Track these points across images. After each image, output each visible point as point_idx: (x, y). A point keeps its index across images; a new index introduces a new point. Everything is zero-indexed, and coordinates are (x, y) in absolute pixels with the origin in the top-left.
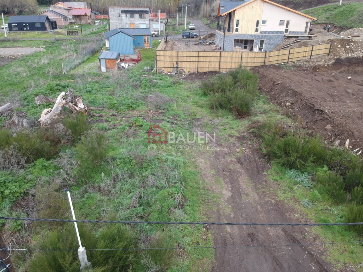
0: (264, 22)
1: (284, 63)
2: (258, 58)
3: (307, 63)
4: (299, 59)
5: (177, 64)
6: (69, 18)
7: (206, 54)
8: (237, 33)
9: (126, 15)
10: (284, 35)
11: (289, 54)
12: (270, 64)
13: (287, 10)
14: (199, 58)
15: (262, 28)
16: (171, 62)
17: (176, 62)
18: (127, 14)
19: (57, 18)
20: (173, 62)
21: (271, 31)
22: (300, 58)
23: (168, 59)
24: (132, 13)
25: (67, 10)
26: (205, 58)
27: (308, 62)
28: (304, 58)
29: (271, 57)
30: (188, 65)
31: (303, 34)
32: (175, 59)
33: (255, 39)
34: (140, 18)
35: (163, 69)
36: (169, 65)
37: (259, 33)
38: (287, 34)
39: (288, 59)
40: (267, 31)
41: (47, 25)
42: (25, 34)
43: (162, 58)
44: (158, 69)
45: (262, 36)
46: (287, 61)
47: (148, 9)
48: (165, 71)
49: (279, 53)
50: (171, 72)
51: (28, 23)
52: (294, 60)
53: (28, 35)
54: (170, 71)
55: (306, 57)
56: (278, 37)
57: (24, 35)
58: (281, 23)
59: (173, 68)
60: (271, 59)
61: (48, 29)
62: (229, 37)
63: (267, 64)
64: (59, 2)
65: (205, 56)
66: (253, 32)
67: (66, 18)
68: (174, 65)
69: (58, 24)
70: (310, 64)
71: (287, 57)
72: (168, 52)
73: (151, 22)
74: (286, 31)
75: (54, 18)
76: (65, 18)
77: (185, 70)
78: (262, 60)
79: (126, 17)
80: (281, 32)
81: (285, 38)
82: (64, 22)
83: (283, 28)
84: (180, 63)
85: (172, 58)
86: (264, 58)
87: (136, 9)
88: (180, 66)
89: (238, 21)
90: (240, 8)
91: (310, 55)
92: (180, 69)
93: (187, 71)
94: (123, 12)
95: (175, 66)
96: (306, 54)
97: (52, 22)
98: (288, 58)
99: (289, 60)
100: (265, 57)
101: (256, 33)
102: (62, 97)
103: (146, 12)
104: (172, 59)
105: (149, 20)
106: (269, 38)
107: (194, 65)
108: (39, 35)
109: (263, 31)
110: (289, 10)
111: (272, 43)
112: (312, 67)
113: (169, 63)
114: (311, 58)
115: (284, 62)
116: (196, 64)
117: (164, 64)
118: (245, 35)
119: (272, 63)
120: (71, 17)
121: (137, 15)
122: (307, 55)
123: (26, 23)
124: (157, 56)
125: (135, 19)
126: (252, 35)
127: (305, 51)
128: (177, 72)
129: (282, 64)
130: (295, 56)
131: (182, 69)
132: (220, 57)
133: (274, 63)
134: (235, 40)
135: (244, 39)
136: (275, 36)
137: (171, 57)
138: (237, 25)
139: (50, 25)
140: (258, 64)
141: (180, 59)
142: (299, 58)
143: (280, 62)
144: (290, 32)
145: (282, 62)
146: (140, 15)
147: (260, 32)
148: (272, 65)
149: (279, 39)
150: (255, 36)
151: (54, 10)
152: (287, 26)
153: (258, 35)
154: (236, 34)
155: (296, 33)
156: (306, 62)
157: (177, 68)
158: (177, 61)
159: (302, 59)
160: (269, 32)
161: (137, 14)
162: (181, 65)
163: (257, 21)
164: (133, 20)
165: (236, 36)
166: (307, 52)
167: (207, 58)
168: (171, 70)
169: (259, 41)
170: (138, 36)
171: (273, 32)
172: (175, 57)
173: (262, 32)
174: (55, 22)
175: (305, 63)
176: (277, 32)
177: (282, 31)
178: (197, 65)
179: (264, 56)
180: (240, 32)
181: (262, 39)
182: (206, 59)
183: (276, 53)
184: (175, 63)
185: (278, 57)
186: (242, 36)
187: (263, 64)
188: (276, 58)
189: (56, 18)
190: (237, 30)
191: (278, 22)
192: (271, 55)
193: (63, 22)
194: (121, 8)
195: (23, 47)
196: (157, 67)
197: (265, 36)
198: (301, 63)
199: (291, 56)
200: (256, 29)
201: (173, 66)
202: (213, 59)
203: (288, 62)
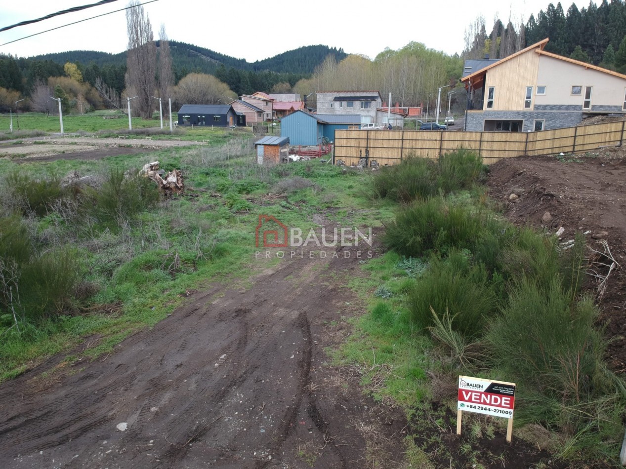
0: (541, 89)
1: (564, 153)
2: (512, 144)
3: (613, 153)
4: (596, 146)
5: (367, 152)
6: (268, 112)
7: (416, 136)
8: (490, 109)
9: (341, 103)
10: (581, 111)
11: (575, 136)
12: (536, 154)
13: (585, 67)
14: (405, 142)
15: (538, 100)
16: (357, 149)
17: (365, 148)
18: (343, 102)
19: (249, 111)
20: (361, 148)
21: (555, 106)
22: (599, 144)
23: (353, 143)
24: (351, 100)
25: (265, 100)
26: (414, 142)
27: (615, 151)
28: (607, 144)
29: (537, 142)
30: (384, 153)
31: (621, 110)
32: (363, 143)
33: (524, 120)
34: (362, 107)
35: (344, 159)
36: (353, 152)
37: (531, 108)
38: (589, 110)
39: (574, 146)
40: (547, 106)
41: (230, 119)
42: (198, 129)
43: (344, 143)
44: (336, 159)
45: (538, 114)
46: (571, 149)
47: (376, 94)
48: (348, 162)
49: (554, 134)
50: (357, 164)
51: (204, 115)
52: (587, 147)
53: (200, 131)
54: (355, 162)
55: (612, 143)
56: (570, 115)
57: (196, 131)
58: (576, 91)
59: (361, 158)
60: (538, 146)
61: (231, 124)
62: (476, 116)
63: (530, 154)
64: (258, 92)
65: (414, 138)
66: (521, 108)
67: (262, 112)
68: (362, 152)
69: (247, 120)
70: (618, 156)
71: (570, 142)
72: (354, 132)
73: (380, 114)
74: (587, 104)
75: (245, 111)
76: (260, 112)
77: (379, 161)
78: (522, 147)
79: (341, 106)
80: (575, 107)
81: (585, 116)
82: (258, 118)
83: (580, 100)
84: (371, 151)
85: (359, 142)
86: (524, 144)
87: (358, 95)
88: (371, 156)
89: (491, 90)
90: (496, 66)
91: (619, 139)
92: (371, 159)
93: (382, 163)
94: (337, 99)
95: (364, 155)
96: (610, 137)
97: (238, 116)
98: (572, 144)
99: (576, 147)
100: (526, 142)
101: (527, 109)
102: (149, 166)
103: (373, 98)
104: (359, 144)
105: (375, 110)
106: (552, 117)
107: (396, 154)
108: (216, 131)
109: (540, 106)
110: (588, 68)
111: (558, 125)
112: (619, 159)
113: (353, 149)
114: (621, 144)
115: (566, 151)
116: (398, 153)
117: (346, 151)
118: (505, 113)
119: (541, 153)
120: (270, 112)
121: (357, 104)
122: (612, 139)
123: (201, 115)
124: (336, 140)
125: (354, 109)
126: (518, 113)
127: (608, 131)
128: (367, 164)
129: (562, 154)
130: (588, 140)
131: (375, 159)
132: (441, 140)
133: (545, 152)
134: (486, 121)
135: (503, 119)
136: (564, 113)
137: (358, 140)
138: (491, 97)
139: (234, 119)
140: (514, 155)
141: (372, 143)
142: (597, 144)
143: (556, 151)
144: (593, 106)
145: (561, 151)
146: (362, 103)
147: (535, 107)
148: (539, 156)
149: (573, 118)
150: (524, 113)
151: (247, 101)
152: (588, 96)
153: (530, 113)
154: (489, 112)
155: (606, 108)
156: (611, 151)
157: (367, 158)
158: (367, 147)
159: (602, 145)
160: (552, 107)
161: (359, 102)
162: (373, 153)
163: (528, 88)
164: (350, 110)
165: (488, 114)
166: (613, 134)
167: (417, 141)
168: (357, 161)
169: (532, 123)
170: (340, 126)
171: (560, 107)
172: (363, 140)
173: (537, 107)
174: (244, 117)
175: (608, 153)
176: (568, 107)
177: (578, 105)
178: (400, 154)
179: (524, 140)
180: (495, 107)
181: (539, 120)
182: (416, 144)
183: (549, 135)
184: (363, 150)
185: (553, 142)
186: (499, 114)
187: (522, 154)
188: (548, 144)
189: (247, 113)
190: (490, 104)
191: (570, 90)
192: (538, 139)
193: (256, 118)
194: (336, 93)
195: (181, 140)
196: (334, 156)
197: (544, 113)
198: (600, 152)
199: (579, 141)
200: (527, 102)
201: (360, 155)
202: (427, 145)
203: (573, 151)
